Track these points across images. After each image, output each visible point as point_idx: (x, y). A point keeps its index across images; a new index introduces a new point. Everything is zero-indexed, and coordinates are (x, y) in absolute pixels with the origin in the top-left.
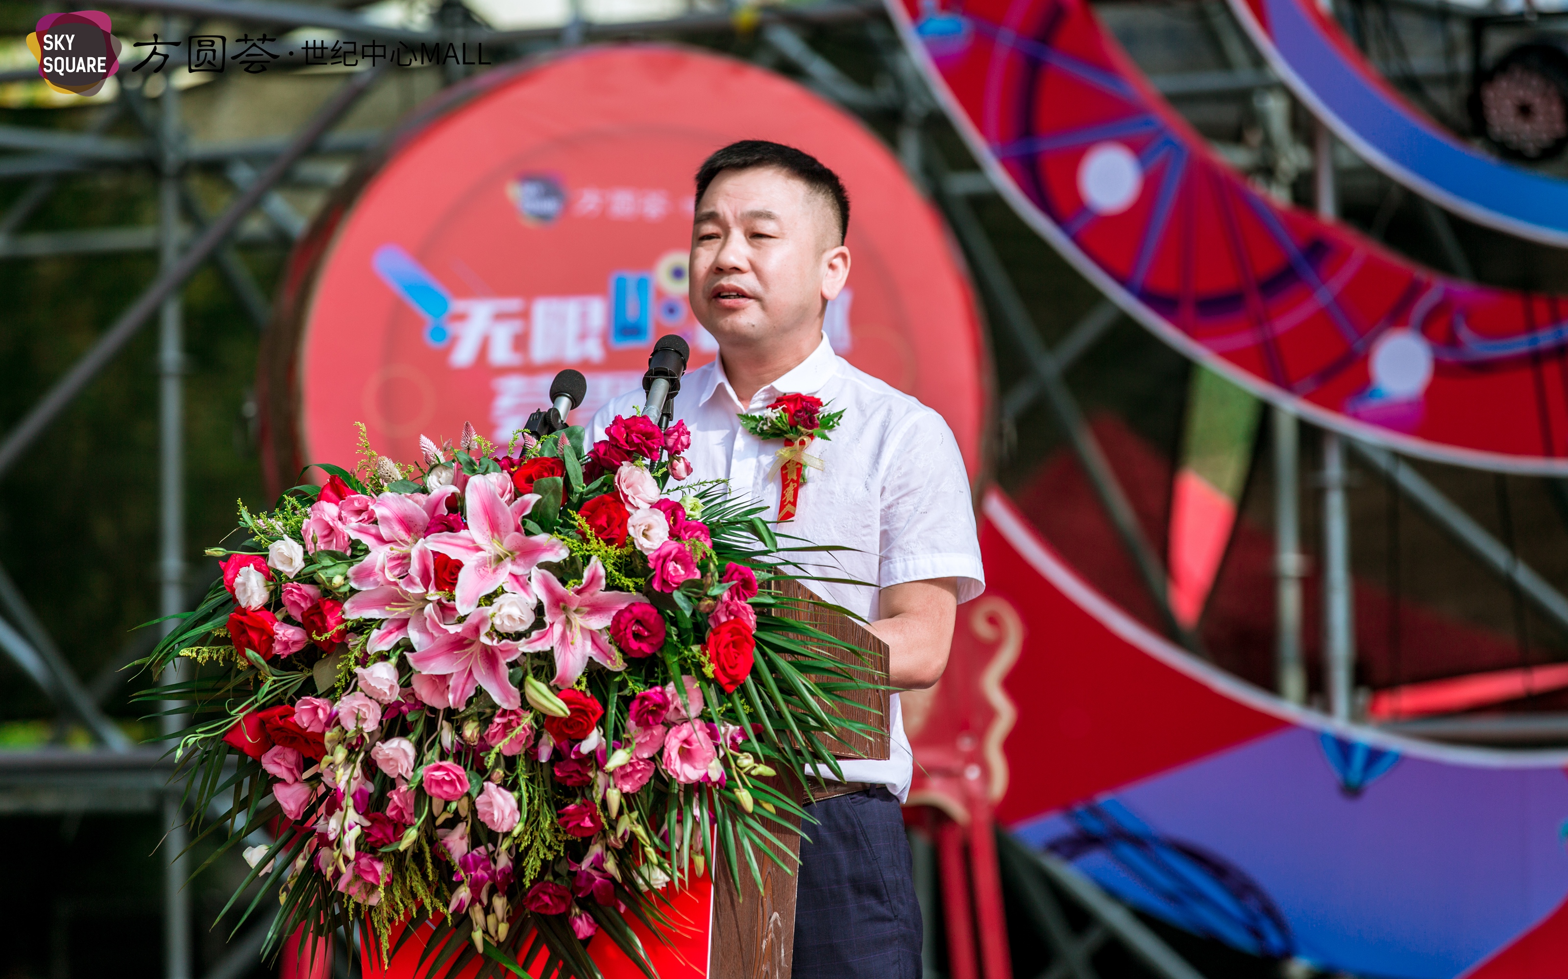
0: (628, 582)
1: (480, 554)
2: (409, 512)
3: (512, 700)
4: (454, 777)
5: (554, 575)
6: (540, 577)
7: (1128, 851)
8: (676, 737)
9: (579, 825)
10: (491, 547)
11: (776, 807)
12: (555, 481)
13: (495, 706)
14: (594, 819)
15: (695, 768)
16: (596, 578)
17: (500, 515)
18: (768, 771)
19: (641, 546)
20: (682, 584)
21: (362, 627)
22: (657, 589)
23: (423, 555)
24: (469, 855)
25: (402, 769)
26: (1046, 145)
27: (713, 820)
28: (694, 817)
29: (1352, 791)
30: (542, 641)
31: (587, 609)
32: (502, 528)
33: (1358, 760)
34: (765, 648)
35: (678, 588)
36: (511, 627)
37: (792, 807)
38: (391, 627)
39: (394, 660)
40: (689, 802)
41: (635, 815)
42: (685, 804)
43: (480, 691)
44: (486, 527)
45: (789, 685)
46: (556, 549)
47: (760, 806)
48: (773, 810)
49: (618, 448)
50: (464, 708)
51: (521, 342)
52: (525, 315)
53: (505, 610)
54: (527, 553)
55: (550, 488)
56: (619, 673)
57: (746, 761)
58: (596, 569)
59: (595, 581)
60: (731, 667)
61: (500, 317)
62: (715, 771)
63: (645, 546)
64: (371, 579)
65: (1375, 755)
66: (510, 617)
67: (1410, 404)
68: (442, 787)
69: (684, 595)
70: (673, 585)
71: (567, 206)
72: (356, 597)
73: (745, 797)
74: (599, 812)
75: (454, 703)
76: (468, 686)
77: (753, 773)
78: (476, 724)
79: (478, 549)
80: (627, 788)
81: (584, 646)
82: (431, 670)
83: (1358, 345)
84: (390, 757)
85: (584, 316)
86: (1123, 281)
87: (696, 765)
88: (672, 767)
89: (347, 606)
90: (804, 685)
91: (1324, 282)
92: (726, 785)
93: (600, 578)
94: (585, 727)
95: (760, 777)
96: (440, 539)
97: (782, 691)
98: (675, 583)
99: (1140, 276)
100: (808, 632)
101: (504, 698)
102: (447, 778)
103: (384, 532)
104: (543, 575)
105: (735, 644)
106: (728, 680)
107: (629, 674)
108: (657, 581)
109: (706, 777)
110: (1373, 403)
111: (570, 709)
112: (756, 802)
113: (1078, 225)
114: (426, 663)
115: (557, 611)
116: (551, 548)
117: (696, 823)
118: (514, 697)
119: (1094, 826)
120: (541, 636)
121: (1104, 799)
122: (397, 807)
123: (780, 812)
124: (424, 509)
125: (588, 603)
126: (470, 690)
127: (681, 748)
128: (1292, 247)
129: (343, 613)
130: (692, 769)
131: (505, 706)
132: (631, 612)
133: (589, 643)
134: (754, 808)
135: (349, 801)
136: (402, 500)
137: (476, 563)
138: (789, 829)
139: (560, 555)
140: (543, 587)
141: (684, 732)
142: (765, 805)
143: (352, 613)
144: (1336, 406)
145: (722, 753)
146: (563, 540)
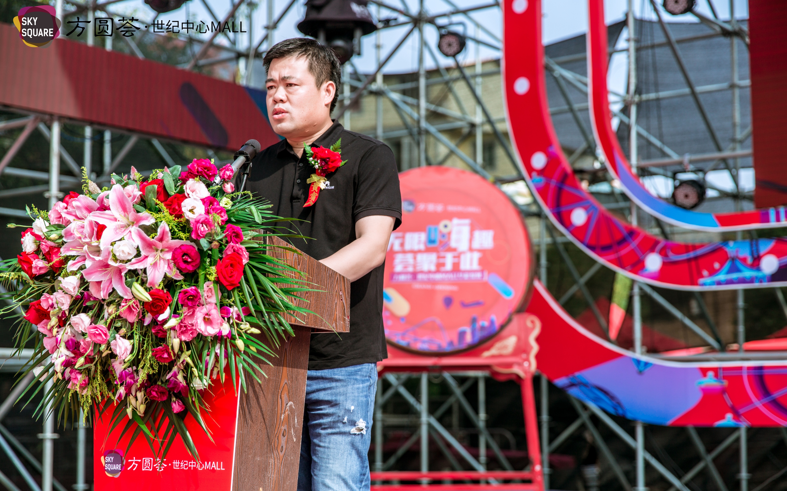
0: (182, 235)
1: (117, 223)
2: (90, 204)
3: (128, 294)
4: (100, 332)
5: (143, 230)
6: (136, 231)
7: (583, 388)
8: (200, 312)
9: (161, 356)
10: (122, 220)
11: (257, 349)
12: (153, 187)
13: (121, 298)
14: (169, 354)
15: (214, 328)
16: (165, 232)
17: (126, 203)
18: (256, 331)
19: (188, 216)
20: (206, 235)
21: (67, 259)
22: (194, 238)
23: (91, 223)
24: (124, 372)
25: (82, 329)
26: (564, 209)
27: (226, 356)
28: (216, 354)
29: (640, 373)
30: (139, 264)
31: (167, 250)
32: (128, 210)
33: (642, 364)
34: (254, 269)
35: (204, 237)
36: (124, 257)
37: (265, 349)
38: (80, 260)
39: (79, 275)
40: (214, 346)
41: (189, 352)
42: (212, 347)
43: (114, 290)
44: (120, 209)
45: (264, 287)
46: (149, 219)
47: (249, 347)
48: (255, 351)
49: (191, 173)
50: (108, 298)
51: (402, 245)
52: (403, 237)
53: (121, 248)
54: (137, 221)
55: (152, 190)
56: (180, 281)
57: (245, 326)
58: (164, 228)
59: (165, 234)
60: (230, 277)
61: (397, 238)
62: (226, 329)
63: (190, 217)
64: (72, 236)
65: (646, 364)
66: (123, 252)
67: (655, 273)
68: (96, 337)
69: (207, 241)
70: (201, 235)
71: (416, 208)
72: (65, 245)
73: (240, 343)
74: (170, 351)
75: (104, 296)
76: (109, 287)
77: (248, 332)
78: (114, 306)
79: (116, 220)
80: (183, 338)
81: (164, 267)
82: (93, 279)
83: (641, 258)
84: (76, 322)
85: (420, 237)
86: (582, 242)
87: (214, 326)
88: (199, 327)
89: (62, 250)
90: (271, 287)
91: (634, 240)
92: (231, 336)
93: (167, 232)
94: (162, 308)
95: (252, 334)
96: (95, 215)
97: (259, 289)
98: (202, 235)
99: (587, 241)
100: (274, 262)
101: (124, 293)
102: (97, 332)
103: (79, 214)
104: (138, 230)
105: (232, 265)
106: (227, 283)
107: (185, 281)
108: (194, 233)
109: (220, 332)
110: (646, 273)
111: (152, 298)
112: (247, 346)
113: (571, 228)
114: (89, 276)
115: (150, 250)
116: (146, 218)
117: (216, 355)
118: (129, 293)
119: (574, 381)
120: (138, 261)
121: (577, 374)
122: (84, 348)
123: (259, 352)
124: (98, 203)
125: (166, 246)
126: (110, 289)
127: (204, 318)
128: (625, 232)
129: (61, 253)
130: (212, 329)
131: (126, 297)
132: (181, 249)
133: (166, 266)
134: (245, 348)
135: (63, 345)
136: (86, 198)
137: (115, 227)
138: (262, 360)
139: (149, 222)
140: (138, 237)
141: (205, 310)
142: (251, 347)
143: (64, 253)
144: (636, 272)
145: (231, 321)
146: (151, 214)
